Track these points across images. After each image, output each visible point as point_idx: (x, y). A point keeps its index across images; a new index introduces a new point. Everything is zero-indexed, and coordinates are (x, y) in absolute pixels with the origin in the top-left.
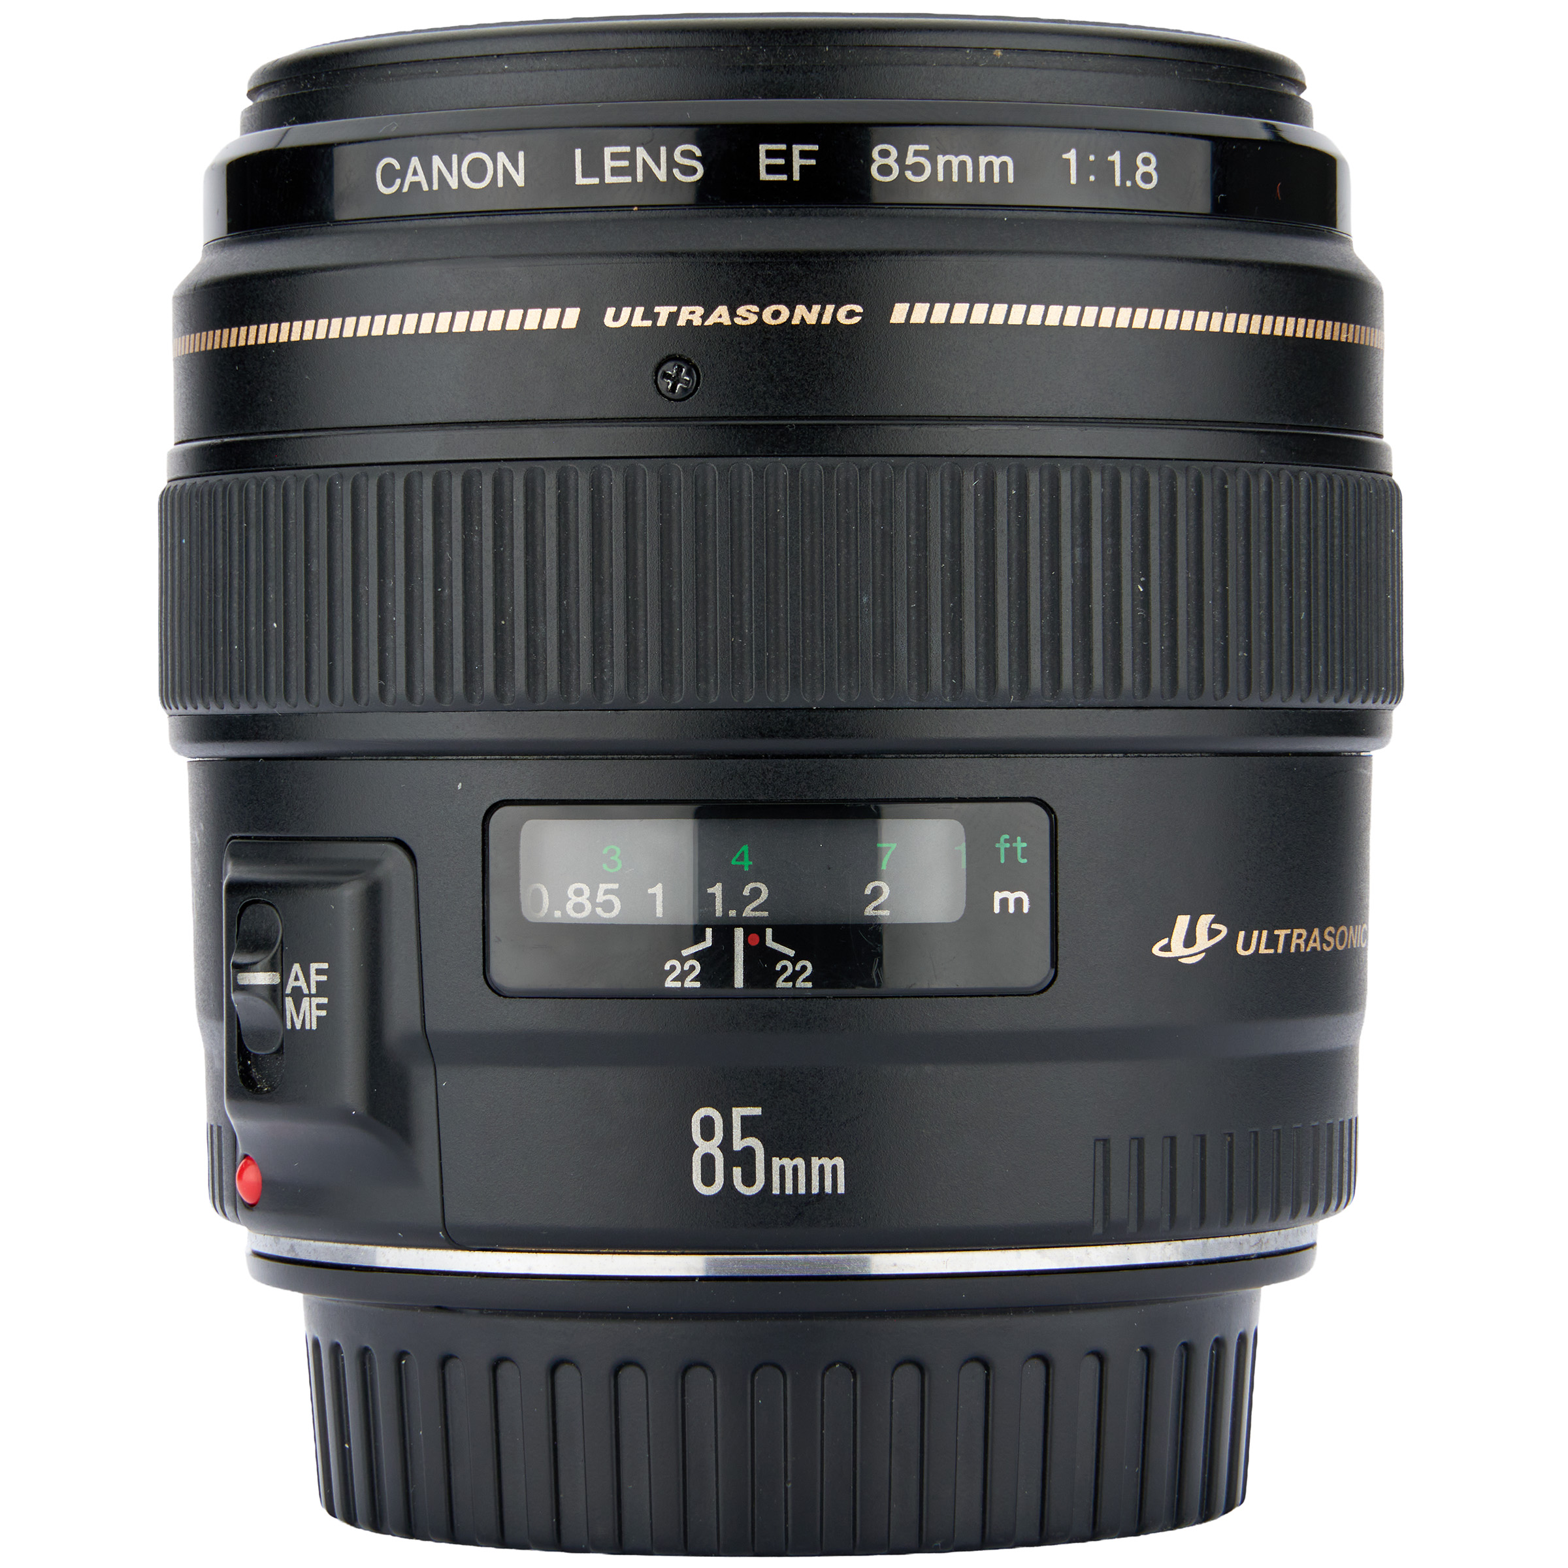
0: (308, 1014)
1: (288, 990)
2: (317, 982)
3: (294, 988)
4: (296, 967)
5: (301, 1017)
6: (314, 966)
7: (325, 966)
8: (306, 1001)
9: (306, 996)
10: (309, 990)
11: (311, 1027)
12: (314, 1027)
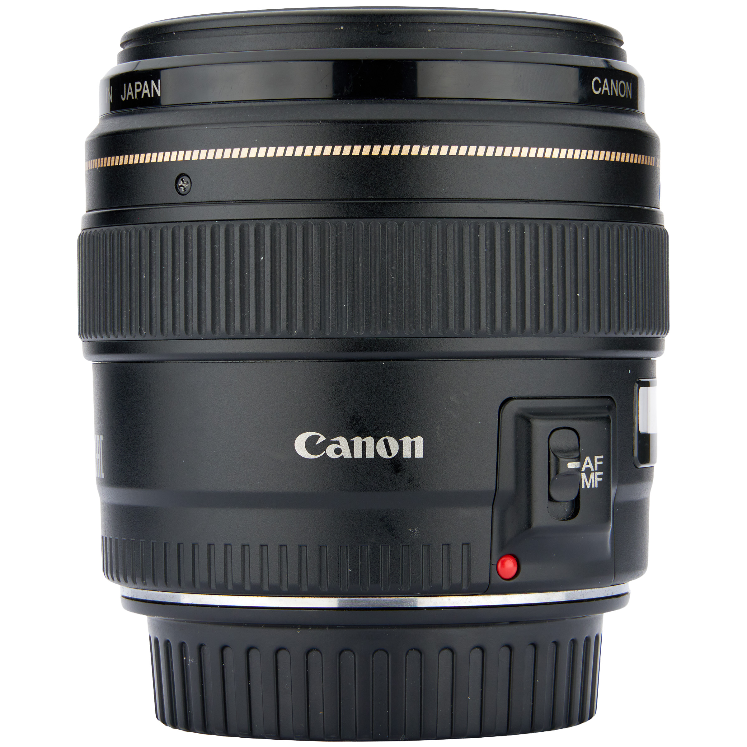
0: (593, 481)
1: (583, 470)
2: (598, 465)
3: (586, 469)
4: (588, 459)
5: (590, 482)
6: (596, 458)
7: (602, 457)
8: (592, 474)
9: (593, 472)
10: (594, 469)
11: (595, 486)
12: (596, 486)
